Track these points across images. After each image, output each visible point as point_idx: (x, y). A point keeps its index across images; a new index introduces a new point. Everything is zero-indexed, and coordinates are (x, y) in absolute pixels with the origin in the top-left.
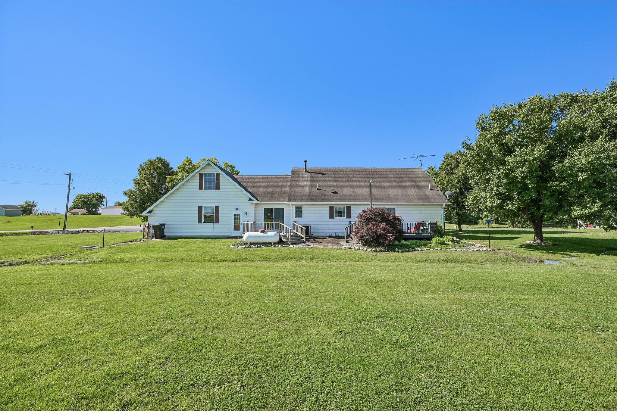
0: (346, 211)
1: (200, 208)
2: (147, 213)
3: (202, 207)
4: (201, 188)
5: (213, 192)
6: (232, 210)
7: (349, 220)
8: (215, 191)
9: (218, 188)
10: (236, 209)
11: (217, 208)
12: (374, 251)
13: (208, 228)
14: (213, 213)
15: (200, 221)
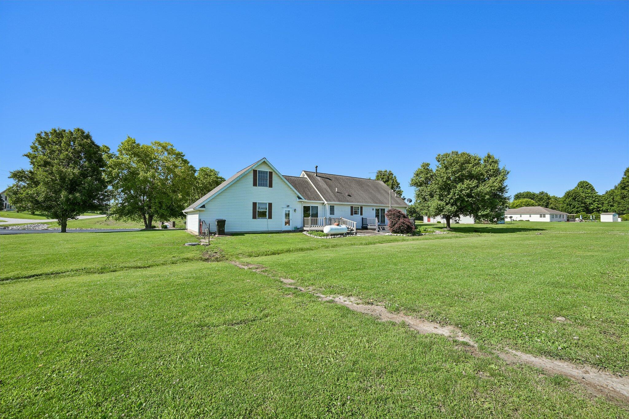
0: (360, 210)
1: (255, 204)
2: (200, 207)
3: (256, 203)
4: (255, 184)
5: (267, 189)
6: (283, 207)
7: (362, 216)
8: (268, 188)
9: (271, 186)
10: (287, 206)
11: (270, 205)
12: (408, 236)
13: (262, 224)
14: (266, 209)
15: (254, 217)
